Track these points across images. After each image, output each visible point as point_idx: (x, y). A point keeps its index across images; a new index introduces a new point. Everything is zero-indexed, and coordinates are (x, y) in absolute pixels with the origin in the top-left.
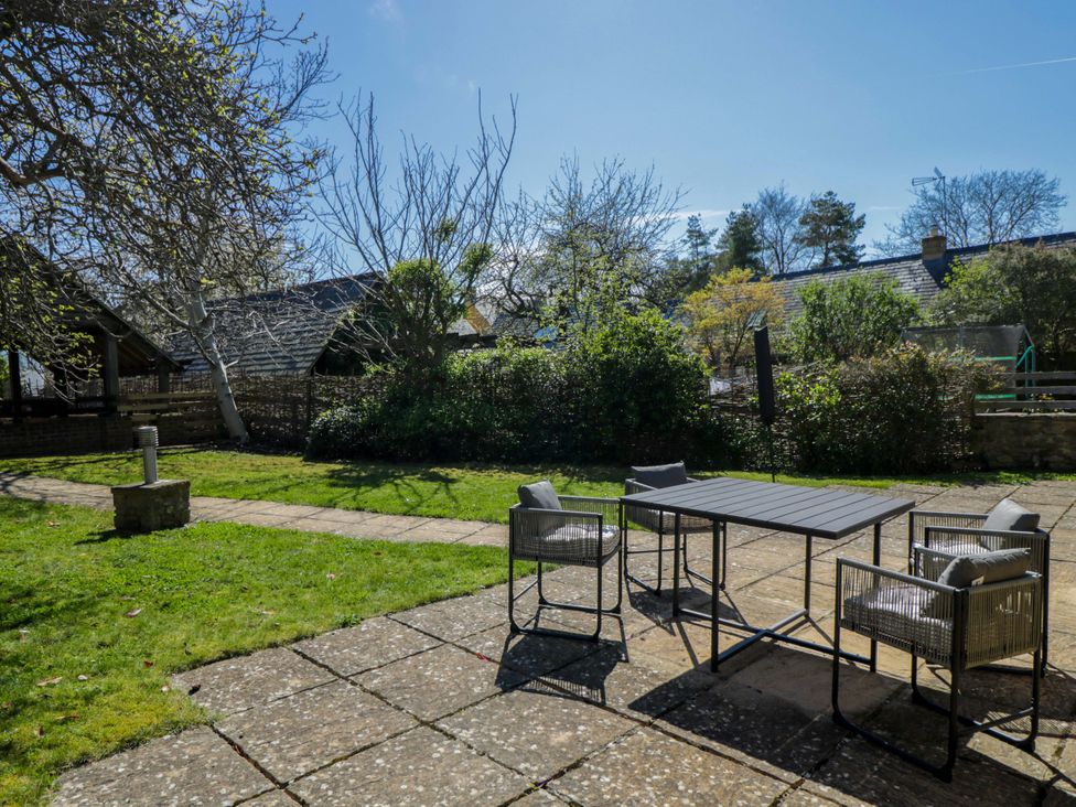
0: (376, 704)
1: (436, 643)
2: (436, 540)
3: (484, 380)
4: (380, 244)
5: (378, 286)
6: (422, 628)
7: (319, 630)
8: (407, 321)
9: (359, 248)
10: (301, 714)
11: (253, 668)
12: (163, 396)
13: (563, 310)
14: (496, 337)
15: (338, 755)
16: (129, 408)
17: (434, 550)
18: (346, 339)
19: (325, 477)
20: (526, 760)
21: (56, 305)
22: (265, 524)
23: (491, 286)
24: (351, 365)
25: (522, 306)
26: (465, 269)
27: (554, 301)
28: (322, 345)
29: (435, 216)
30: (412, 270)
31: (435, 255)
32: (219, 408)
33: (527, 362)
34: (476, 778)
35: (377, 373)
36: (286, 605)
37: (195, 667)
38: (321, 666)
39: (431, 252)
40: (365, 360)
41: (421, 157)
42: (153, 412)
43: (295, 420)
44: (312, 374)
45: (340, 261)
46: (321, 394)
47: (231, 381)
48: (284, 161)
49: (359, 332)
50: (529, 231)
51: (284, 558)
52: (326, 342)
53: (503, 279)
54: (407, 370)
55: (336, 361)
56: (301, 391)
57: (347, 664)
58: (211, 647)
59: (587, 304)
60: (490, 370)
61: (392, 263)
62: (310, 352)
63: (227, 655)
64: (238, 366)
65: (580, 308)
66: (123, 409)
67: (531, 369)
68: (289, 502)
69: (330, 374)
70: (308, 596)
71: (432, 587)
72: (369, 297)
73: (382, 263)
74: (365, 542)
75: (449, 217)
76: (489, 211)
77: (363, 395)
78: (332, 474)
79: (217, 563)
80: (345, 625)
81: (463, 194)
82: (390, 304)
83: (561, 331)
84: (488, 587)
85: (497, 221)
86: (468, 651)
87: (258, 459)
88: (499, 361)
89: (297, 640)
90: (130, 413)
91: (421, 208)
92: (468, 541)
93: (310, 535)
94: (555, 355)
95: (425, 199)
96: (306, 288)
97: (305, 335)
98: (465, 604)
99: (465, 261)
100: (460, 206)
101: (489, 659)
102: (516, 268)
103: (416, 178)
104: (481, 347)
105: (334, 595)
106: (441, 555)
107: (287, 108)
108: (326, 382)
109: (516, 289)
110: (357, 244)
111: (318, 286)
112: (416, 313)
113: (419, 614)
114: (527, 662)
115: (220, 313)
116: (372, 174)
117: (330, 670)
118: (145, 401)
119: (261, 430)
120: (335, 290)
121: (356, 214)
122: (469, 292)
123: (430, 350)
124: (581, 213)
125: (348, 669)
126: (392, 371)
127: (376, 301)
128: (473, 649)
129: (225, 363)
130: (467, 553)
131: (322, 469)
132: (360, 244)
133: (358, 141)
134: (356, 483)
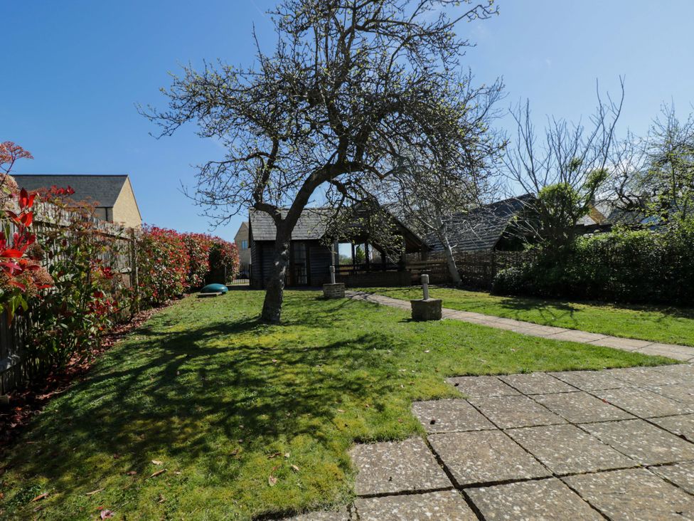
0: (544, 410)
1: (576, 390)
2: (572, 341)
3: (602, 251)
4: (533, 179)
5: (531, 202)
6: (566, 381)
7: (510, 372)
8: (550, 219)
9: (521, 183)
10: (506, 405)
11: (481, 382)
12: (424, 262)
13: (665, 205)
14: (611, 225)
15: (527, 425)
16: (410, 267)
17: (572, 346)
18: (512, 231)
19: (500, 303)
20: (635, 454)
21: (389, 224)
22: (476, 323)
23: (607, 193)
24: (516, 245)
25: (631, 204)
26: (588, 186)
27: (657, 198)
28: (499, 235)
29: (568, 158)
30: (553, 191)
31: (567, 180)
32: (448, 268)
33: (635, 240)
34: (604, 453)
35: (531, 249)
36: (492, 359)
37: (455, 377)
38: (513, 388)
39: (565, 179)
40: (525, 242)
41: (558, 127)
42: (419, 269)
43: (485, 274)
44: (494, 251)
45: (509, 191)
46: (499, 261)
47: (453, 255)
48: (489, 149)
49: (520, 227)
50: (637, 156)
51: (487, 339)
52: (501, 233)
53: (616, 188)
54: (550, 247)
55: (508, 243)
56: (488, 259)
57: (526, 389)
58: (462, 370)
59: (685, 199)
60: (607, 245)
61: (541, 188)
62: (493, 239)
63: (468, 375)
64: (456, 247)
65: (679, 202)
66: (408, 268)
67: (638, 244)
68: (486, 314)
69: (504, 250)
70: (502, 357)
71: (572, 363)
72: (526, 208)
73: (535, 188)
74: (530, 337)
75: (576, 156)
76: (605, 149)
77: (523, 261)
78: (503, 302)
79: (457, 337)
80: (523, 372)
81: (586, 142)
82: (539, 210)
83: (663, 218)
84: (608, 368)
85: (611, 153)
86: (596, 397)
87: (467, 293)
88: (613, 240)
89: (500, 374)
90: (410, 269)
91: (558, 154)
92: (594, 343)
93: (500, 330)
94: (658, 234)
95: (561, 150)
96: (492, 206)
97: (490, 230)
98: (594, 375)
99: (588, 181)
100: (584, 149)
101: (610, 404)
102: (625, 181)
103: (555, 139)
104: (601, 232)
105: (516, 359)
106: (576, 348)
107: (481, 118)
108: (502, 255)
109: (626, 194)
110: (519, 180)
111: (497, 204)
112: (555, 214)
113: (564, 374)
114: (636, 409)
115: (448, 222)
116: (528, 141)
117: (517, 390)
118: (415, 265)
119: (468, 279)
120: (506, 206)
121: (519, 164)
122: (591, 199)
123: (565, 235)
124: (679, 137)
125: (525, 391)
126: (540, 248)
127: (531, 209)
128: (599, 397)
129: (451, 246)
130: (593, 349)
131: (499, 299)
132: (521, 180)
133: (520, 125)
134: (518, 307)
